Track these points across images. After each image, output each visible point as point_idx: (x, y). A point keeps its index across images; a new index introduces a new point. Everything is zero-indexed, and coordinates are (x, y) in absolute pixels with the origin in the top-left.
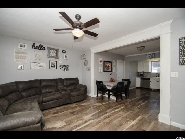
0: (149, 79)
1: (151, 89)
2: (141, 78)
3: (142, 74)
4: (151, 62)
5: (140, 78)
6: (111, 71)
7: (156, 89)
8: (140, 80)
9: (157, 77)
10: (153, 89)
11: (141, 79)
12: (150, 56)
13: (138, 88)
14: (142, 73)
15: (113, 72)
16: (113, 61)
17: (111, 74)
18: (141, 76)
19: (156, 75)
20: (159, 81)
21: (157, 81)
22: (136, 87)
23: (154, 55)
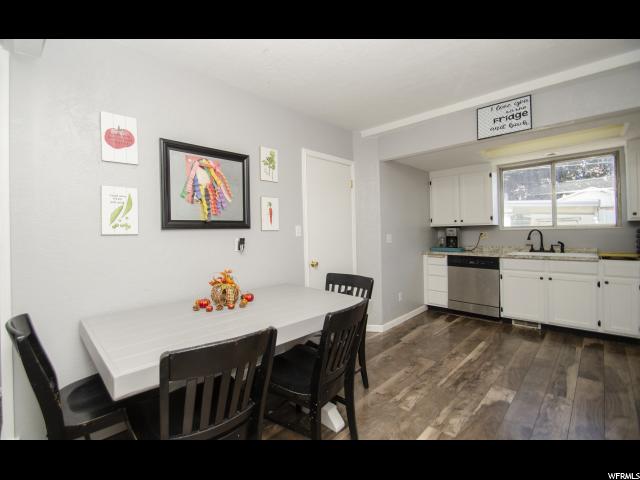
0: (492, 263)
1: (508, 321)
2: (449, 257)
3: (455, 238)
4: (501, 169)
5: (445, 260)
6: (244, 224)
7: (536, 324)
8: (447, 267)
9: (532, 250)
10: (517, 321)
11: (453, 261)
12: (502, 113)
13: (434, 311)
14: (453, 233)
15: (266, 226)
16: (265, 153)
17: (242, 241)
18: (448, 246)
19: (529, 239)
20: (552, 275)
21: (541, 275)
22: (427, 309)
23: (527, 105)
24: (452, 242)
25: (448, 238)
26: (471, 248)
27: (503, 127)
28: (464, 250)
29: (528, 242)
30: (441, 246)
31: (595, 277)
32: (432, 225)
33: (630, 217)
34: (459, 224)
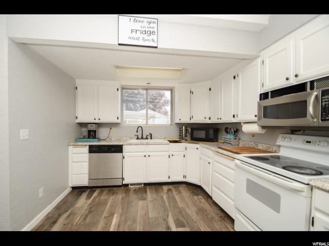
0: (118, 149)
1: (127, 185)
2: (90, 146)
3: (95, 132)
4: (122, 88)
5: (87, 149)
7: (141, 184)
8: (88, 154)
9: (138, 138)
10: (131, 184)
11: (92, 149)
13: (78, 190)
14: (93, 128)
18: (89, 138)
19: (137, 132)
20: (149, 154)
21: (145, 154)
22: (71, 189)
23: (155, 25)
24: (92, 134)
25: (89, 131)
26: (104, 138)
27: (138, 39)
28: (100, 140)
29: (137, 134)
30: (84, 137)
31: (167, 153)
32: (77, 121)
33: (178, 121)
34: (97, 121)
